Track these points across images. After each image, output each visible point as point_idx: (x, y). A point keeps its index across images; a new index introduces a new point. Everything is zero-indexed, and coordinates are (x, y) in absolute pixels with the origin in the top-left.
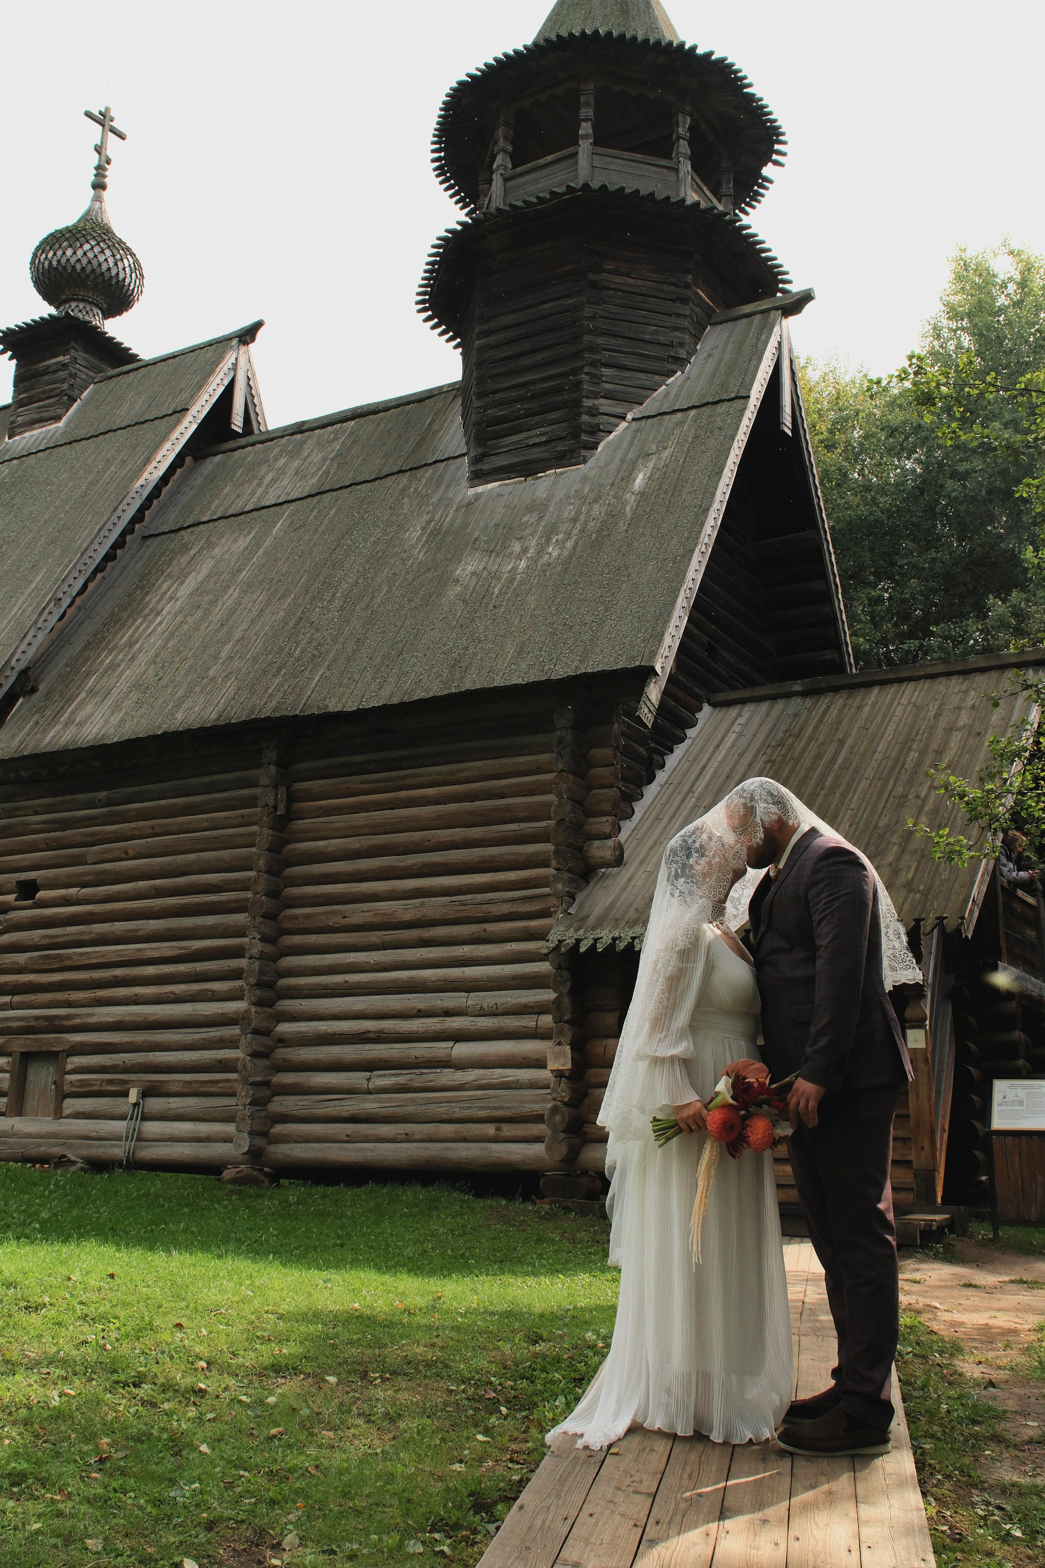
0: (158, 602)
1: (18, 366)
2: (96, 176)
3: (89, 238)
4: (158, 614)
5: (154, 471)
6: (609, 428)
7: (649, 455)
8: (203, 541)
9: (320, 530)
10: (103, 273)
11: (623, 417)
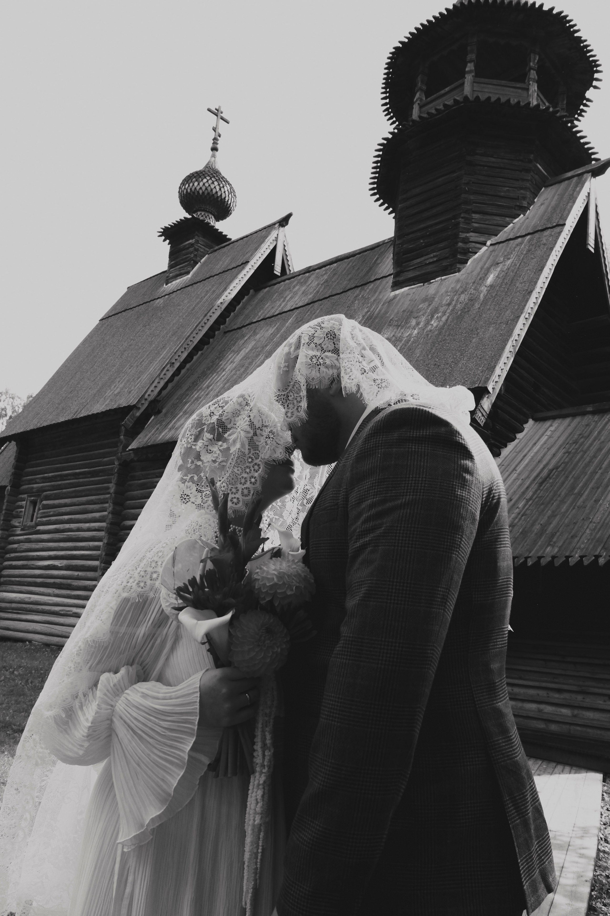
1: (171, 247)
2: (213, 143)
5: (228, 295)
6: (475, 250)
7: (498, 263)
10: (213, 195)
11: (484, 244)
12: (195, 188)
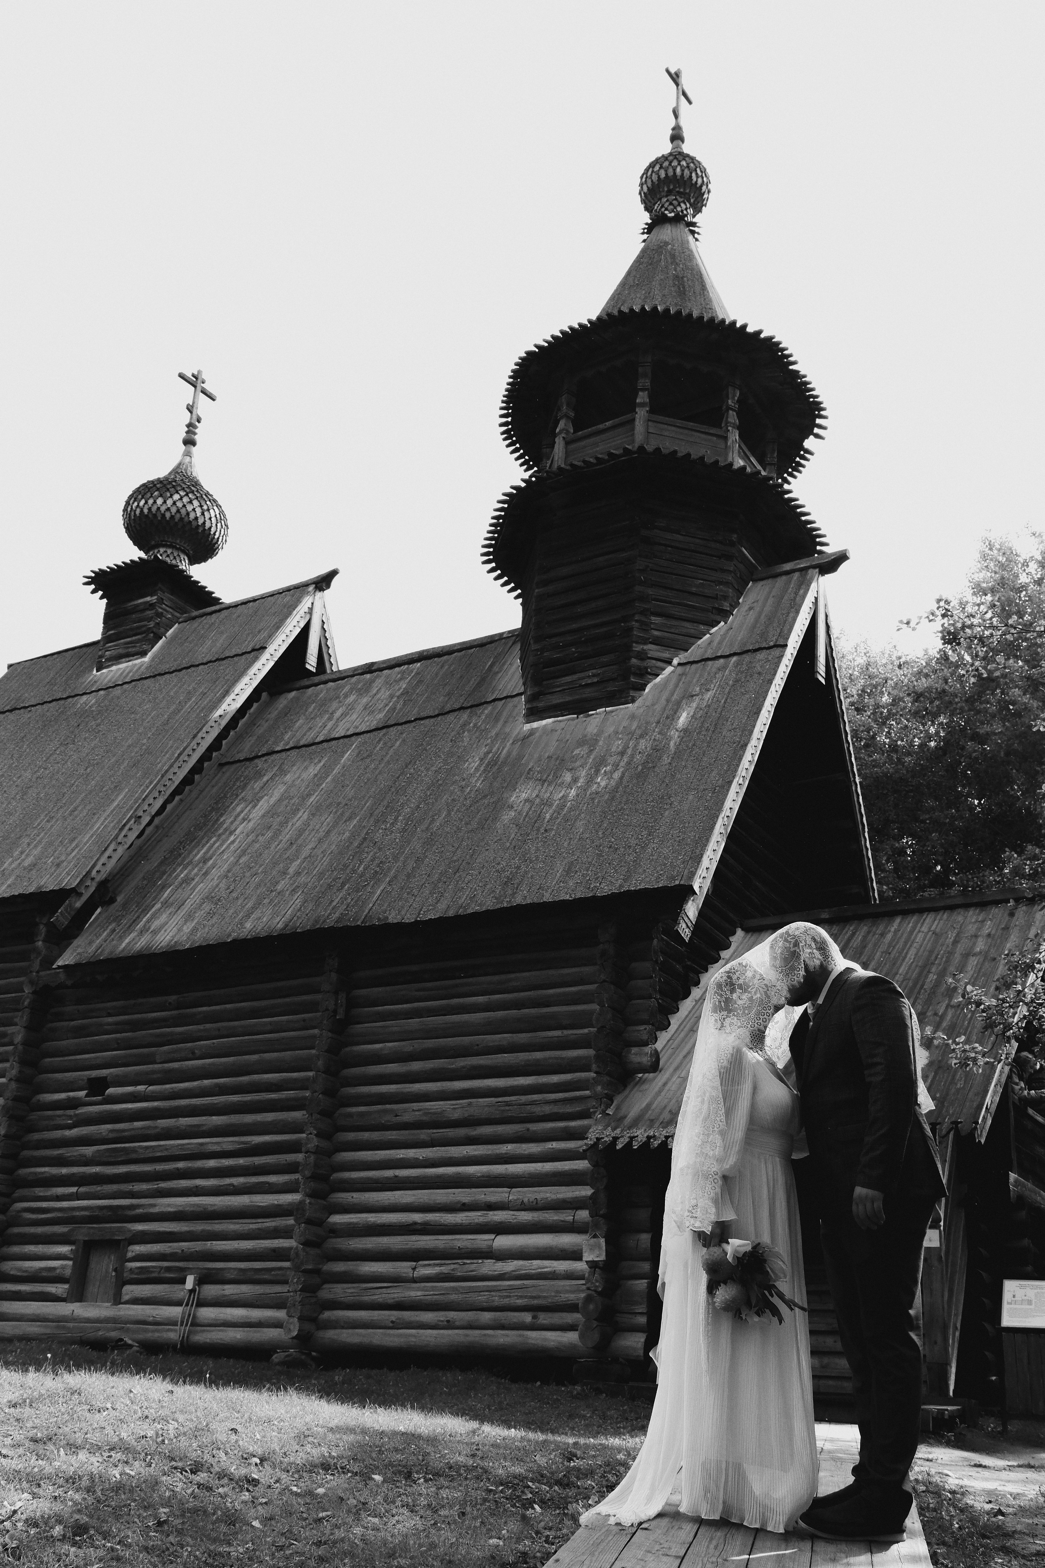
0: (232, 823)
1: (108, 605)
2: (187, 432)
3: (179, 488)
4: (231, 833)
5: (232, 702)
6: (656, 671)
7: (692, 696)
8: (276, 768)
9: (386, 759)
10: (191, 522)
11: (670, 662)
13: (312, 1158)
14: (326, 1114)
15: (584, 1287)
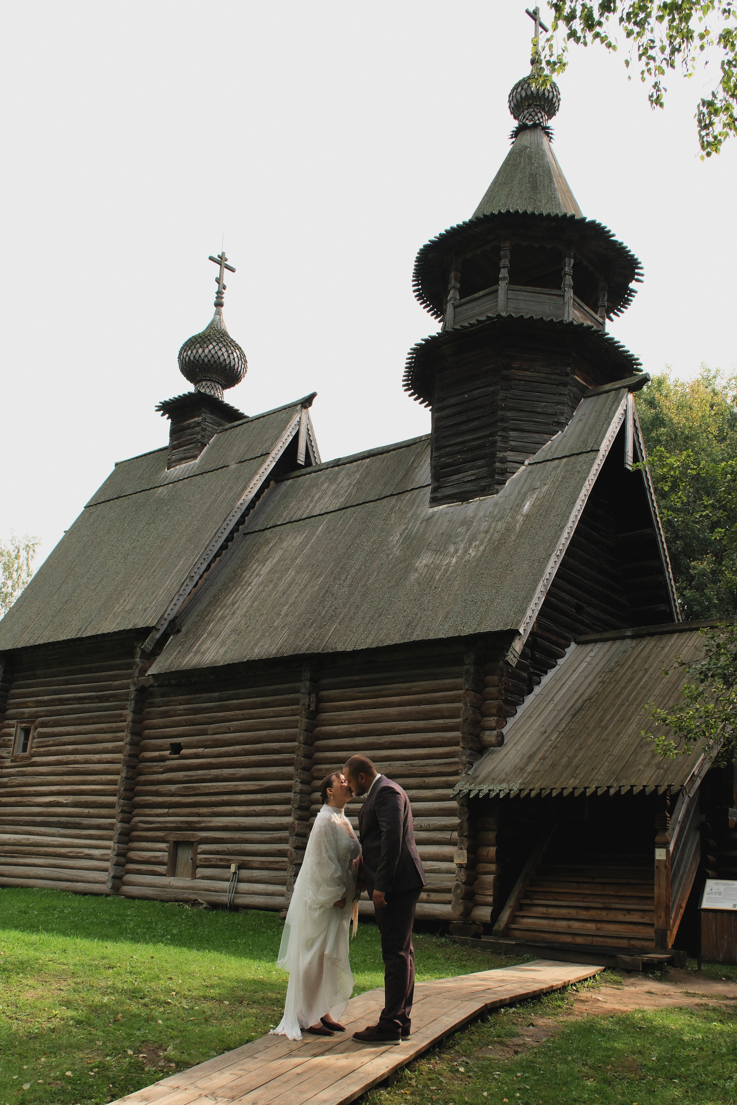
0: (249, 578)
1: (172, 424)
2: (217, 298)
3: (213, 340)
4: (249, 585)
5: (248, 494)
6: (513, 470)
7: (535, 490)
8: (277, 538)
9: (344, 532)
10: (221, 363)
11: (522, 463)
12: (200, 356)
13: (298, 796)
14: (306, 769)
15: (455, 879)
